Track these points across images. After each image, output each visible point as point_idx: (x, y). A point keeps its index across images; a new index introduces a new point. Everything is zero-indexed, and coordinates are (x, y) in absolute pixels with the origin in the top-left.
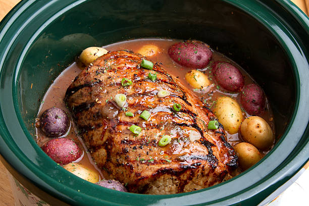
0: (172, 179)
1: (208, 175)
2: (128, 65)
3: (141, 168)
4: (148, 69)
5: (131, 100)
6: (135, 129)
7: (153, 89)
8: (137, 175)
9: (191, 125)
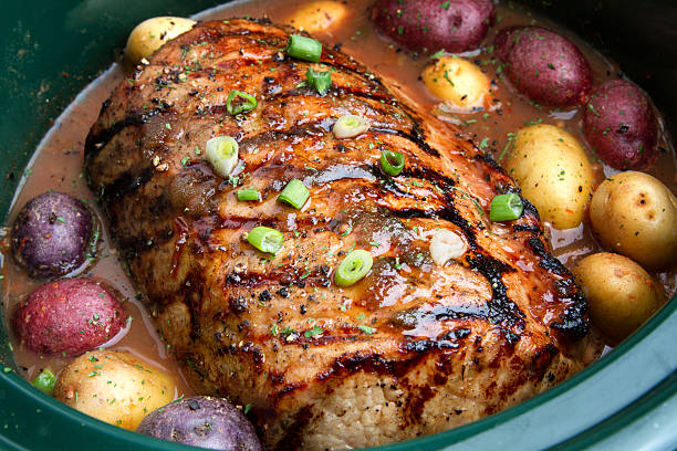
0: (383, 386)
1: (494, 365)
2: (247, 55)
3: (284, 358)
4: (307, 60)
5: (255, 154)
6: (265, 238)
7: (318, 115)
8: (276, 378)
9: (437, 213)
